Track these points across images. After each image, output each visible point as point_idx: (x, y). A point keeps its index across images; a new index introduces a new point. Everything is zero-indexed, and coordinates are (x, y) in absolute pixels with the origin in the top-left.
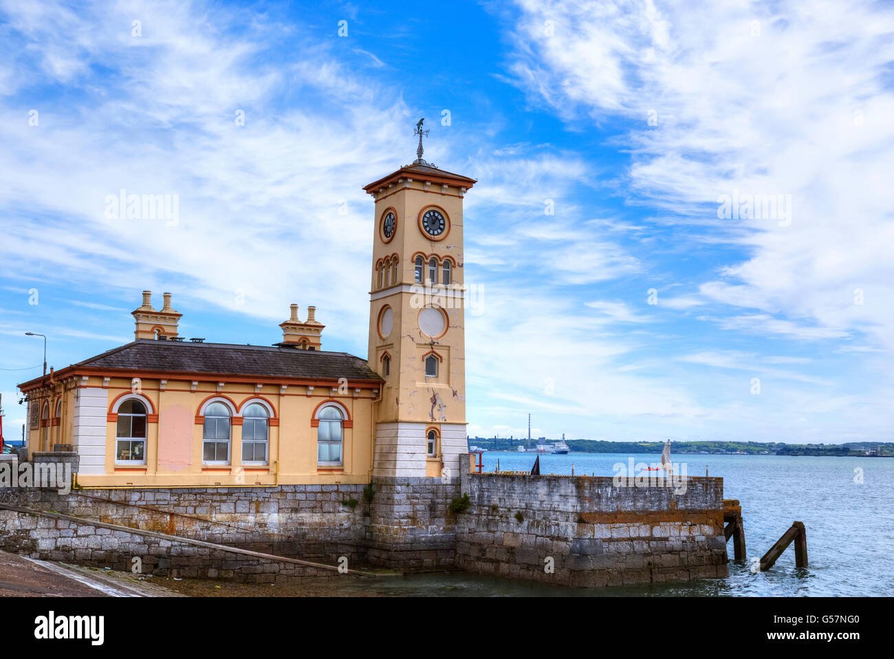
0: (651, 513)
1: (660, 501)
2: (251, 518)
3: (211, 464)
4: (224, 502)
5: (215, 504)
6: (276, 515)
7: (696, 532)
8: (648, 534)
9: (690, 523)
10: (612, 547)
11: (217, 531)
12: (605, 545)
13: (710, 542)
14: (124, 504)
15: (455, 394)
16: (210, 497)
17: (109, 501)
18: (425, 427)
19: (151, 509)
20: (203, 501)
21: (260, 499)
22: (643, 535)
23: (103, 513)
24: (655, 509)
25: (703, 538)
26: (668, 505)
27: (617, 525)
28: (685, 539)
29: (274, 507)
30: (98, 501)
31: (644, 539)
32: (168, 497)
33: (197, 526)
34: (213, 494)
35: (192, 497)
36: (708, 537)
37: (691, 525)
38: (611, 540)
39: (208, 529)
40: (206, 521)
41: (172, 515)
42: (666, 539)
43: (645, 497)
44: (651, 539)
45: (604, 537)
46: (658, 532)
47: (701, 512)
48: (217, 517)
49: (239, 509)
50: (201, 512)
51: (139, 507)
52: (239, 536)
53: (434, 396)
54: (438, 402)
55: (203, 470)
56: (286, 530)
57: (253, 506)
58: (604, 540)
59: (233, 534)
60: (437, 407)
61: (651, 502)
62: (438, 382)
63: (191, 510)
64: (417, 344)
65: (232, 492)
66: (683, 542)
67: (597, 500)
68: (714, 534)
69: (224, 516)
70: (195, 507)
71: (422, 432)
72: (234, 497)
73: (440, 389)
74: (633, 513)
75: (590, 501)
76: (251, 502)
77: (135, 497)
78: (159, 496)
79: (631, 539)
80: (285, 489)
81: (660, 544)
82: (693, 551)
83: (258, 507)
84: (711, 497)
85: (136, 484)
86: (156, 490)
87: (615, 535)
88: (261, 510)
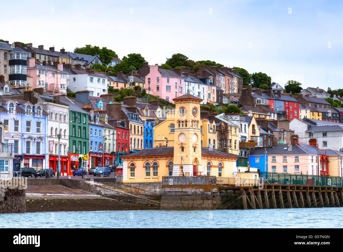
0: (183, 185)
1: (186, 182)
2: (153, 190)
3: (147, 177)
4: (148, 186)
5: (146, 186)
6: (158, 189)
7: (197, 190)
8: (181, 191)
9: (195, 188)
10: (170, 193)
11: (147, 193)
12: (168, 193)
13: (202, 193)
14: (130, 187)
15: (187, 156)
16: (145, 185)
17: (128, 186)
18: (179, 166)
19: (135, 188)
20: (144, 186)
21: (155, 185)
22: (180, 191)
23: (127, 189)
24: (184, 184)
25: (200, 192)
26: (189, 183)
27: (172, 188)
28: (193, 192)
29: (158, 187)
30: (126, 186)
31: (180, 192)
32: (138, 185)
33: (143, 192)
34: (146, 184)
35: (142, 185)
36: (201, 192)
37: (196, 189)
38: (170, 192)
39: (145, 192)
40: (145, 191)
41: (138, 189)
42: (187, 192)
43: (181, 181)
44: (182, 192)
45: (168, 191)
46: (184, 190)
47: (200, 185)
48: (147, 190)
49: (151, 188)
50: (144, 188)
51: (133, 187)
52: (151, 194)
53: (182, 157)
54: (183, 159)
55: (145, 178)
56: (160, 193)
57: (154, 187)
58: (168, 192)
59: (149, 194)
60: (183, 160)
61: (183, 182)
62: (183, 153)
63: (142, 188)
64: (178, 144)
65: (150, 184)
66: (192, 193)
67: (166, 182)
68: (204, 191)
69: (148, 189)
70: (143, 187)
71: (178, 167)
72: (150, 185)
73: (183, 156)
74: (178, 185)
75: (164, 182)
76: (153, 186)
77: (132, 185)
78: (136, 185)
79: (176, 192)
80: (160, 183)
81: (185, 193)
82: (196, 196)
83: (155, 187)
84: (204, 181)
85: (133, 182)
86: (136, 183)
87: (171, 191)
88: (155, 188)
